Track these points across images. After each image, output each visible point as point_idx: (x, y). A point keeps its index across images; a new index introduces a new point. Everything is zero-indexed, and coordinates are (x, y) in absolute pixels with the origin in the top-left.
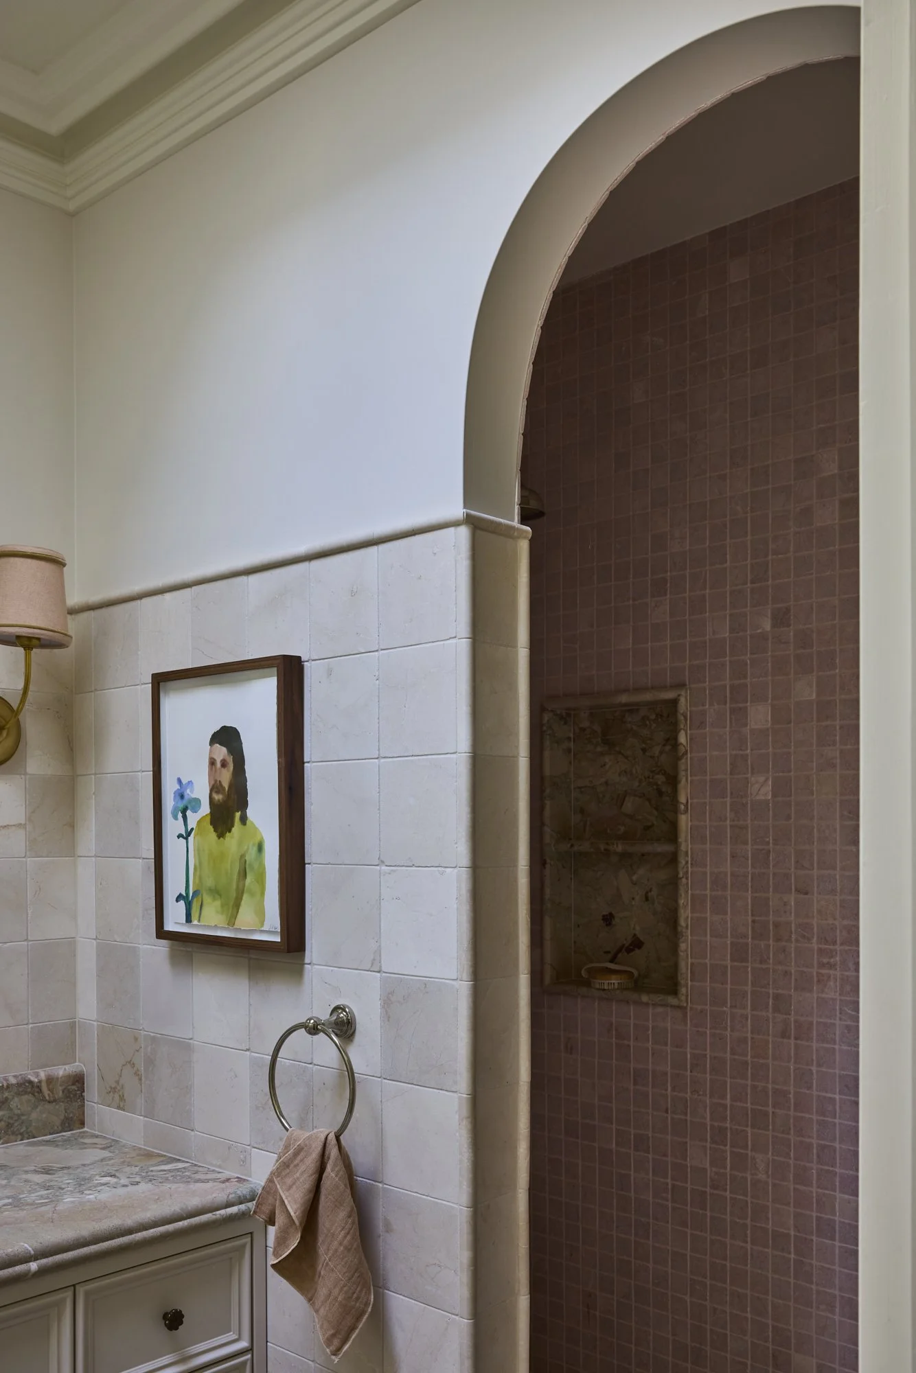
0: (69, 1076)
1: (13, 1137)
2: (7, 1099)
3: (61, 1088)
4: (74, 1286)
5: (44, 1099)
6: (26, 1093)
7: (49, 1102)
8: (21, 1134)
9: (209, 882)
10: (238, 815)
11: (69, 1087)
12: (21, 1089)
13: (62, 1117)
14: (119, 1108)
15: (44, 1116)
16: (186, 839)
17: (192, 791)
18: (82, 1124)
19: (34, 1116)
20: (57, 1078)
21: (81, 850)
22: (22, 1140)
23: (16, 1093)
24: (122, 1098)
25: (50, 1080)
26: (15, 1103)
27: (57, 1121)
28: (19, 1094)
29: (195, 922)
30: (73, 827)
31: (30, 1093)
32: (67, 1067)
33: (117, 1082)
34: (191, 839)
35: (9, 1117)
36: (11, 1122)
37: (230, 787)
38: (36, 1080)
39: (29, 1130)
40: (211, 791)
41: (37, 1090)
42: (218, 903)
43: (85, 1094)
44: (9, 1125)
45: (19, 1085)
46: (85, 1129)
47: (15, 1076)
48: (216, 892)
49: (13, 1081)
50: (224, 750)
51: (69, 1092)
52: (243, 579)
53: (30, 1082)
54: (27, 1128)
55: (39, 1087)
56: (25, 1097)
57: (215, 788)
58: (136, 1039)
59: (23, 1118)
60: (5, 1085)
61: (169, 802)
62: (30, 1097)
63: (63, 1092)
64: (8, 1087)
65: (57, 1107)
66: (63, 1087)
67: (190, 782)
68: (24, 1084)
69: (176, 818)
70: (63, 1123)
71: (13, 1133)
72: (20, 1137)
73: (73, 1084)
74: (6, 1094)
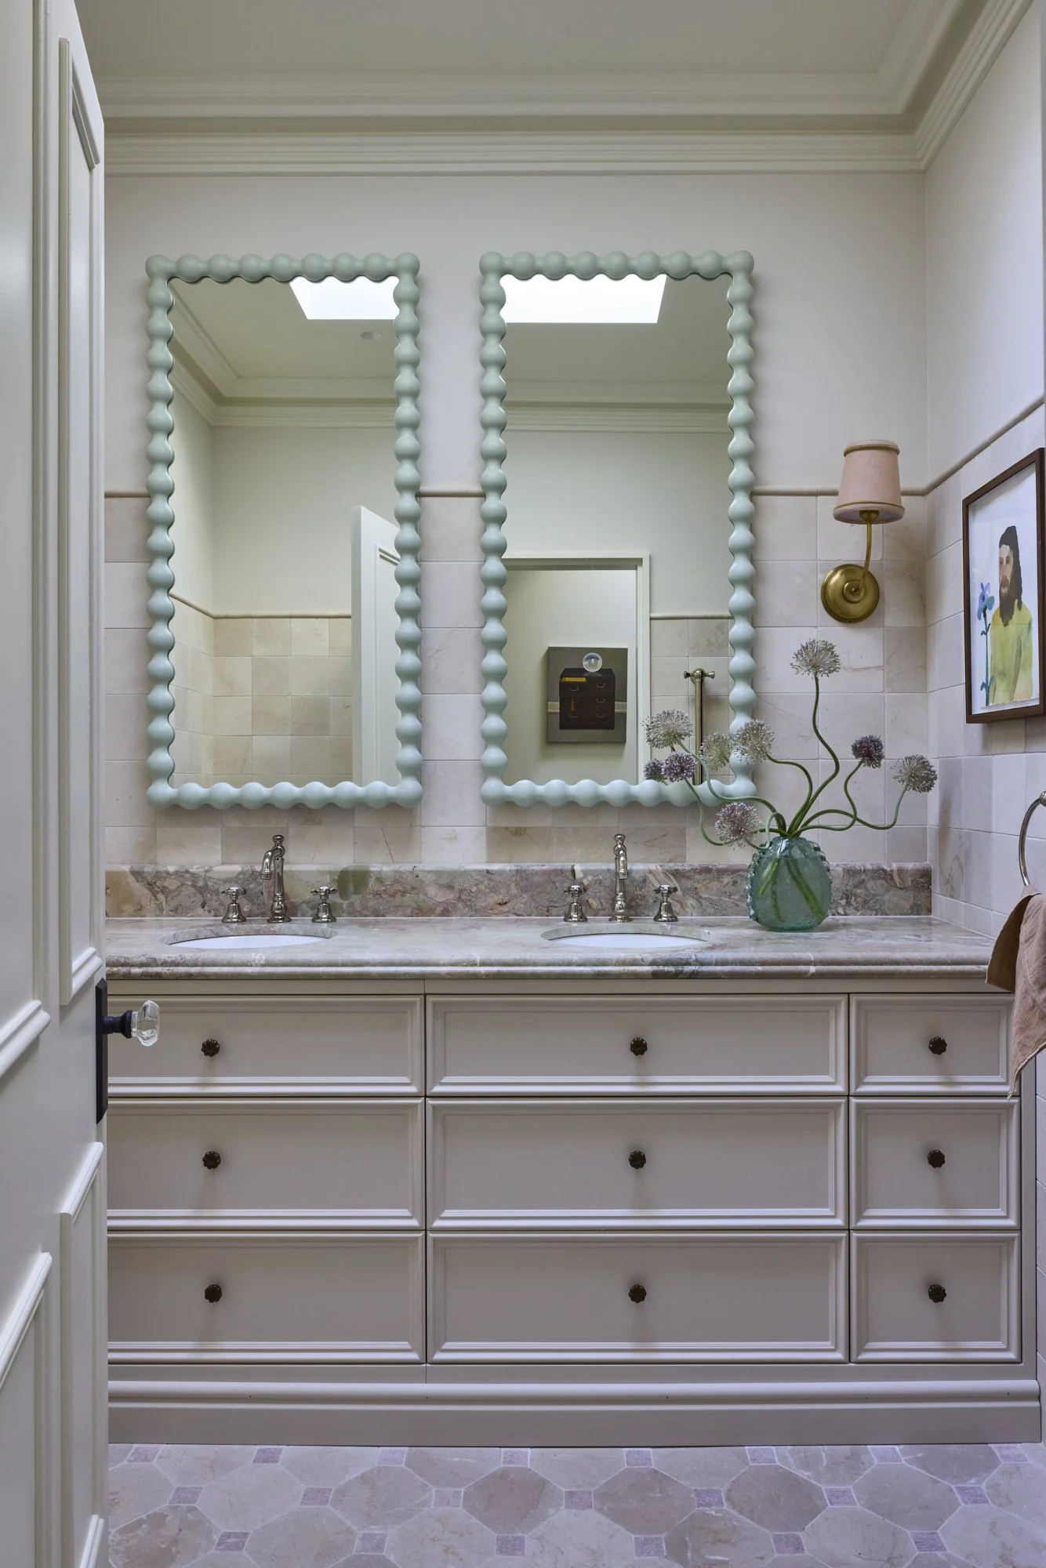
0: (917, 870)
1: (868, 911)
2: (864, 880)
3: (910, 879)
4: (849, 994)
5: (895, 885)
6: (879, 878)
7: (900, 889)
8: (876, 910)
9: (1000, 667)
10: (1017, 601)
11: (918, 879)
12: (876, 875)
13: (911, 903)
14: (951, 897)
15: (896, 899)
16: (986, 634)
17: (989, 592)
18: (929, 911)
19: (886, 897)
20: (907, 871)
21: (931, 688)
22: (876, 915)
23: (872, 877)
24: (952, 889)
25: (901, 871)
26: (870, 884)
27: (907, 906)
28: (873, 878)
29: (991, 704)
30: (925, 668)
31: (883, 878)
32: (917, 864)
33: (950, 875)
34: (989, 633)
35: (866, 895)
36: (868, 899)
37: (1011, 579)
38: (889, 869)
39: (883, 908)
40: (1000, 587)
41: (889, 877)
42: (1005, 683)
43: (932, 887)
44: (865, 902)
45: (874, 871)
46: (932, 916)
47: (872, 865)
48: (1003, 674)
49: (869, 867)
50: (1008, 547)
51: (918, 883)
52: (1021, 424)
53: (883, 870)
54: (881, 906)
55: (891, 875)
56: (880, 882)
57: (1003, 584)
58: (960, 837)
59: (878, 898)
60: (862, 869)
61: (976, 605)
62: (883, 882)
63: (912, 882)
64: (865, 871)
65: (907, 894)
66: (912, 879)
67: (988, 584)
68: (878, 871)
69: (980, 618)
70: (912, 908)
71: (869, 908)
72: (874, 912)
73: (921, 877)
74: (863, 877)
